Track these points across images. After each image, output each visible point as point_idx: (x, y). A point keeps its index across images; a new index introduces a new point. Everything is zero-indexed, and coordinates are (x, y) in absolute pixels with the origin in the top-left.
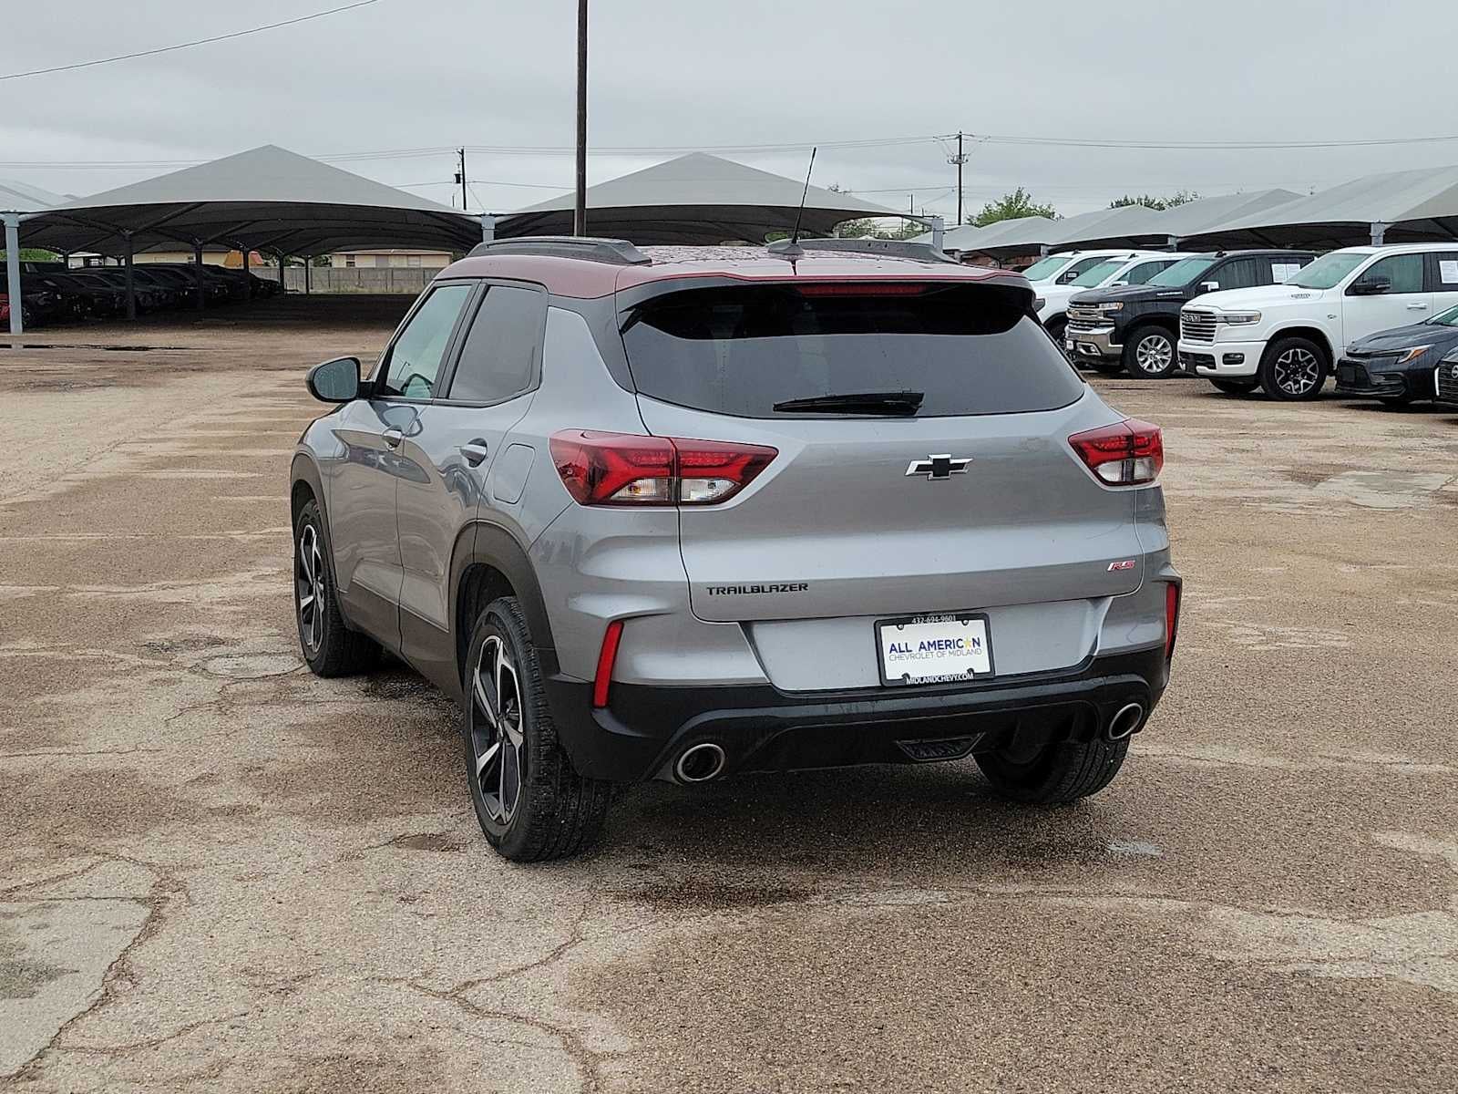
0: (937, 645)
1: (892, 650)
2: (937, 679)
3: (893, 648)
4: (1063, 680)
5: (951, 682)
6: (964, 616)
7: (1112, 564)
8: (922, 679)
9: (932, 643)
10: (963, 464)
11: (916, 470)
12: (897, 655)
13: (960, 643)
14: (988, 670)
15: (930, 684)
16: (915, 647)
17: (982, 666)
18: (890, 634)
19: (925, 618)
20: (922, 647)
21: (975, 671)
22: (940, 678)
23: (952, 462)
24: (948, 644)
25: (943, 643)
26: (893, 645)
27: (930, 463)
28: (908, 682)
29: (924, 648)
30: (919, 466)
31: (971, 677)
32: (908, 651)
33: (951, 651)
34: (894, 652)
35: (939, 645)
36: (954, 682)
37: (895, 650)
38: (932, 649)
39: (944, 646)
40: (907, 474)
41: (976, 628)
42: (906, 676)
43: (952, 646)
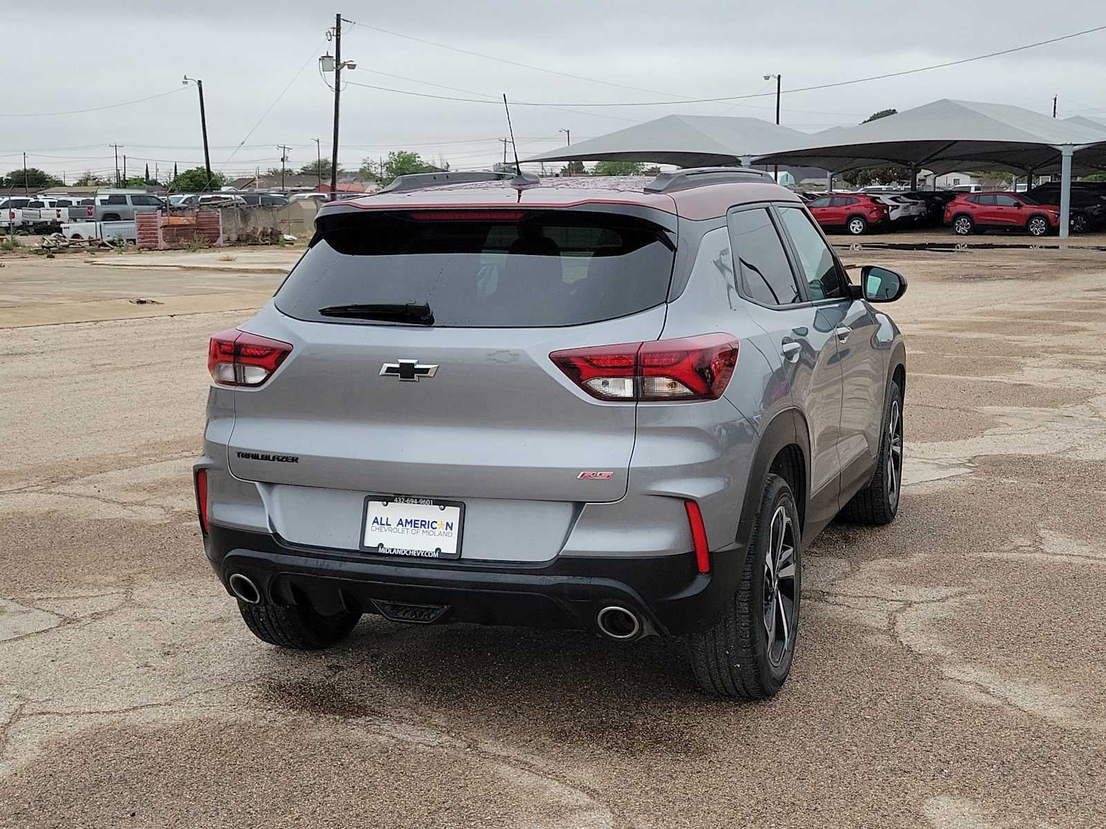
0: (413, 523)
1: (374, 522)
2: (405, 552)
3: (376, 521)
4: (522, 572)
5: (417, 557)
6: (442, 502)
7: (582, 473)
8: (392, 550)
9: (409, 521)
10: (429, 369)
11: (387, 372)
12: (378, 526)
13: (434, 525)
14: (454, 552)
15: (399, 556)
16: (394, 522)
17: (450, 547)
18: (376, 508)
19: (406, 499)
20: (400, 523)
21: (442, 551)
22: (408, 552)
23: (417, 366)
24: (423, 524)
25: (419, 522)
26: (376, 518)
27: (397, 366)
28: (381, 551)
29: (402, 524)
30: (388, 368)
31: (436, 555)
32: (387, 524)
33: (425, 530)
34: (375, 524)
35: (415, 524)
36: (420, 557)
37: (377, 522)
38: (408, 526)
39: (419, 526)
40: (380, 374)
41: (452, 514)
42: (381, 545)
43: (426, 526)
